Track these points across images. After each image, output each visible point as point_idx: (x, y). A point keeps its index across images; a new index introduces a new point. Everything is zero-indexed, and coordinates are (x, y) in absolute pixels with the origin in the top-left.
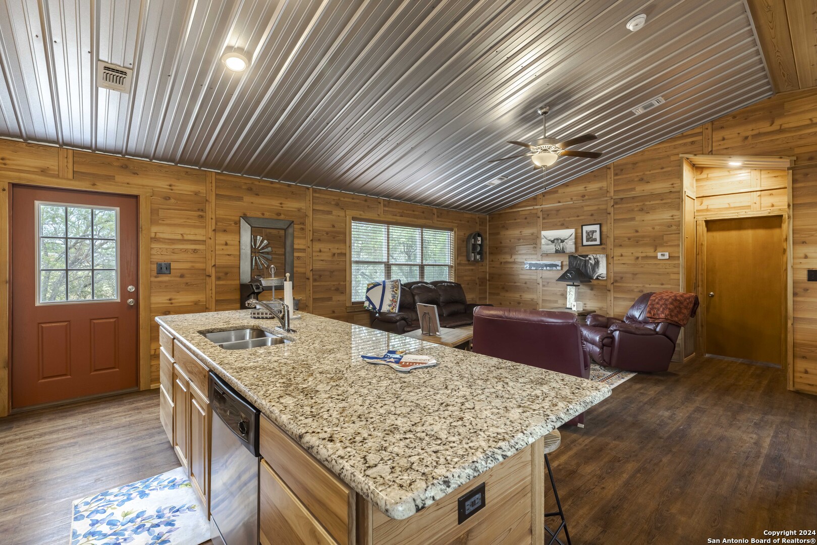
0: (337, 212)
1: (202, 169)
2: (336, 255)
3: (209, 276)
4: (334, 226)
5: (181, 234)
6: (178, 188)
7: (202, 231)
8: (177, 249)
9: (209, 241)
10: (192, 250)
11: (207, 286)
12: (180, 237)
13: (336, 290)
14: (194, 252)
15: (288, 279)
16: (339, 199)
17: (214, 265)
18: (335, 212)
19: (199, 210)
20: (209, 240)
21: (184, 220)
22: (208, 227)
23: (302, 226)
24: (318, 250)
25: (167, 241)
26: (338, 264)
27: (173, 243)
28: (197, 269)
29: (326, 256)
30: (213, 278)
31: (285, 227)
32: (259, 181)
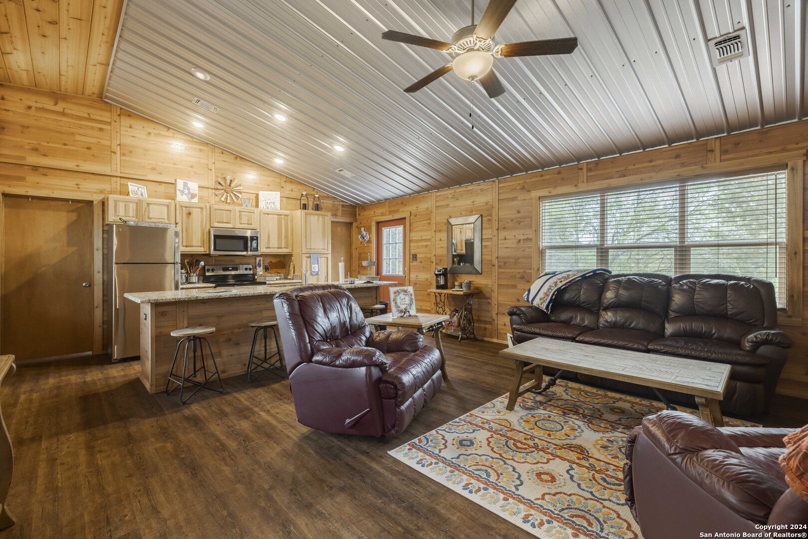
0: (522, 196)
2: (522, 241)
3: (432, 262)
4: (519, 212)
5: (421, 236)
6: (420, 208)
7: (429, 233)
11: (432, 269)
13: (521, 278)
16: (525, 182)
17: (435, 255)
18: (520, 197)
20: (433, 238)
21: (422, 227)
22: (432, 230)
23: (489, 218)
24: (503, 238)
25: (415, 241)
26: (523, 251)
27: (418, 242)
28: (427, 258)
29: (511, 243)
30: (434, 263)
31: (474, 221)
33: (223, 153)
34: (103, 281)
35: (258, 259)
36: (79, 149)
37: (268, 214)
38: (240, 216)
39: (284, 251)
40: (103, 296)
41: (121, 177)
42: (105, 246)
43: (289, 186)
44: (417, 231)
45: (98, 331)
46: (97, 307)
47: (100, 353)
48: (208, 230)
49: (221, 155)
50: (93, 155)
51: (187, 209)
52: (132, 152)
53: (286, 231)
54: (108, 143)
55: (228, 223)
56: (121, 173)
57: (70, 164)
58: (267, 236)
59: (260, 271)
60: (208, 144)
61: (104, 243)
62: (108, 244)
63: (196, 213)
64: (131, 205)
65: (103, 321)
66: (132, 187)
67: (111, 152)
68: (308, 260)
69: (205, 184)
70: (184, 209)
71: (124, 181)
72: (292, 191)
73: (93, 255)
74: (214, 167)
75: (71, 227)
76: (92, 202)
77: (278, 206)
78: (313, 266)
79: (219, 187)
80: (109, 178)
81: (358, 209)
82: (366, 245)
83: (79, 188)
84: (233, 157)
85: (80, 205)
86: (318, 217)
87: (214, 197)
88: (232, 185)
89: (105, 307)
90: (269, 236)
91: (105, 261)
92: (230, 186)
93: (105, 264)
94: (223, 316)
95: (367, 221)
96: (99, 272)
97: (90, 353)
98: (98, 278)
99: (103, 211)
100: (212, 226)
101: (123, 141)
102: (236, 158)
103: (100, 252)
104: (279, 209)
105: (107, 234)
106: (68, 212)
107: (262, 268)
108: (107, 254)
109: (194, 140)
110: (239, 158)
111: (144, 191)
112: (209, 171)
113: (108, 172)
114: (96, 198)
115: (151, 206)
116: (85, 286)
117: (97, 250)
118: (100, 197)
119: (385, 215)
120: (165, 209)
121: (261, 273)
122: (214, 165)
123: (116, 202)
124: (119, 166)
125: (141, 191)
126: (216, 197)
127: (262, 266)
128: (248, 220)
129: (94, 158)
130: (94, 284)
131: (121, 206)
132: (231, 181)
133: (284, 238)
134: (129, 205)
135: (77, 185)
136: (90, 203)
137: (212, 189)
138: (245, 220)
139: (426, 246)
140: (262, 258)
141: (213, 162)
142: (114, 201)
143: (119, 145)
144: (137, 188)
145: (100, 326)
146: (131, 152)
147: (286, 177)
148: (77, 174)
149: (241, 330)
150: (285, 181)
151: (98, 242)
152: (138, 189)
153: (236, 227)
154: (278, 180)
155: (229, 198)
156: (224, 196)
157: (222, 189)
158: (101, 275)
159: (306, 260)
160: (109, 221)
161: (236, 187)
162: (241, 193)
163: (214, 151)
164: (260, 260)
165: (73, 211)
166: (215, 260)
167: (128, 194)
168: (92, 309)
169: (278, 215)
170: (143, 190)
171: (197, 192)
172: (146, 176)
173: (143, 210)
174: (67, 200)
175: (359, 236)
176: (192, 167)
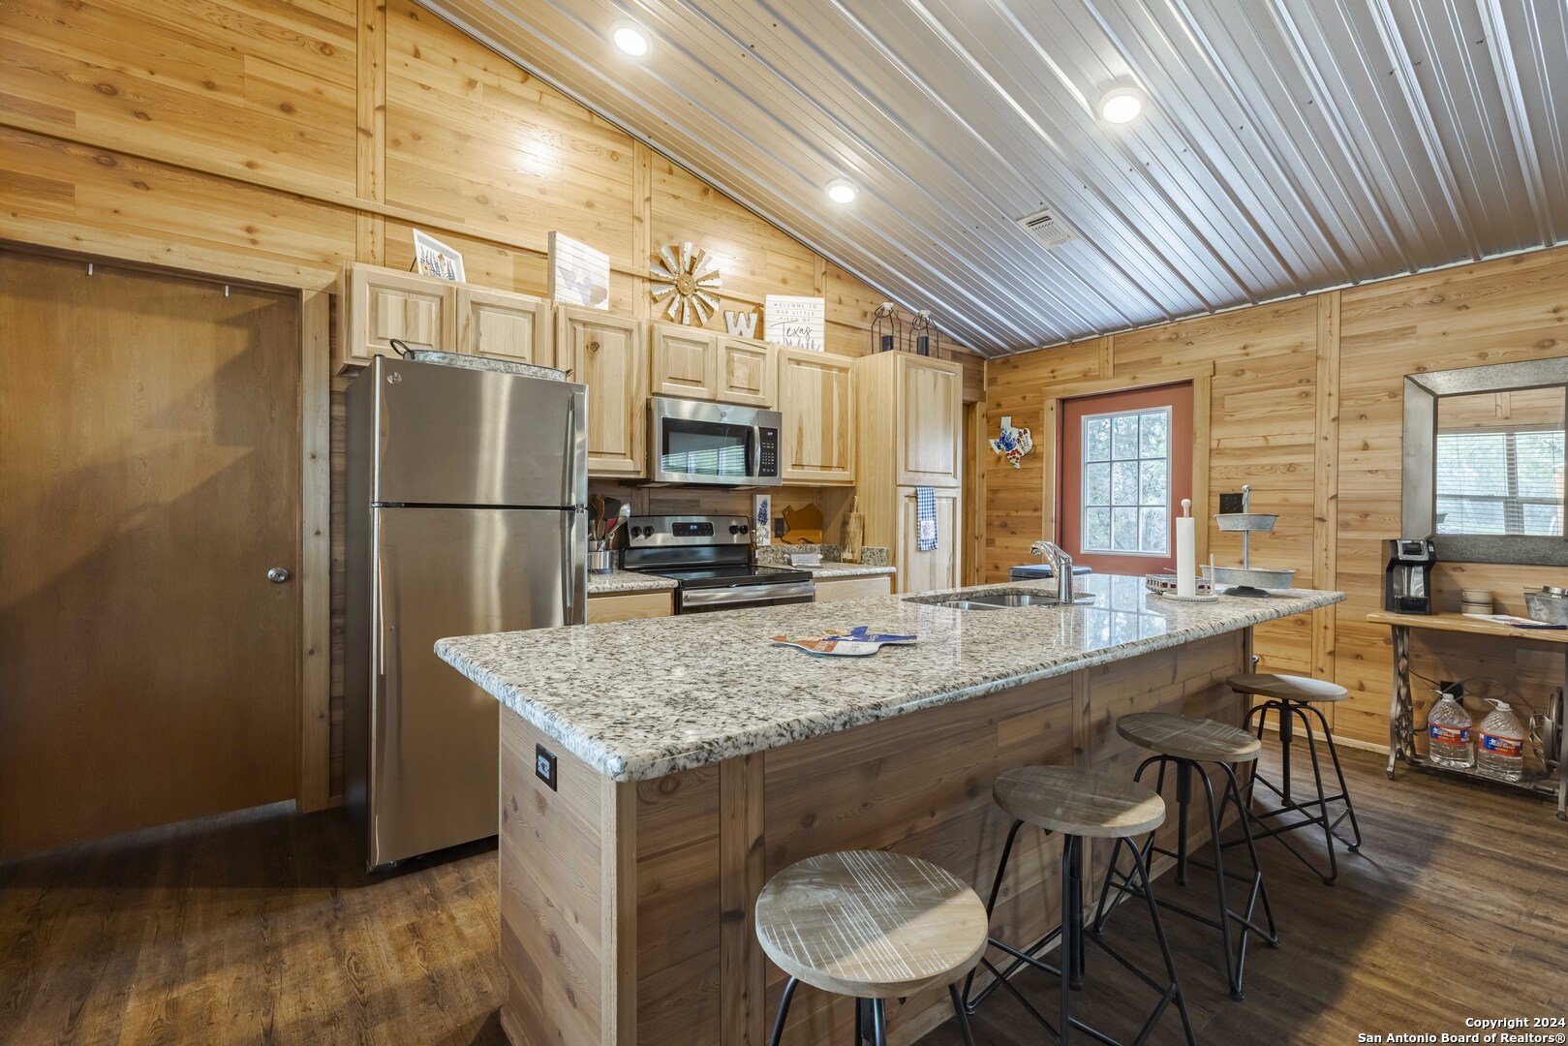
1: (1309, 293)
3: (1322, 520)
5: (1264, 437)
6: (1259, 348)
7: (1308, 426)
8: (1255, 465)
9: (1322, 445)
10: (1285, 465)
11: (1317, 542)
12: (1261, 443)
14: (1288, 469)
15: (1186, 512)
17: (1335, 497)
19: (1300, 382)
20: (1323, 441)
21: (1271, 409)
22: (1321, 414)
25: (1237, 452)
27: (1249, 456)
28: (1295, 505)
30: (1331, 523)
32: (1469, 268)
33: (671, 172)
34: (332, 562)
35: (760, 499)
36: (256, 106)
37: (799, 362)
38: (729, 362)
39: (837, 476)
40: (332, 612)
41: (387, 218)
42: (339, 447)
43: (835, 288)
44: (1241, 422)
45: (315, 734)
46: (312, 652)
47: (323, 807)
48: (642, 403)
49: (666, 176)
50: (302, 134)
51: (589, 330)
52: (420, 138)
53: (843, 419)
54: (346, 98)
55: (698, 382)
56: (385, 202)
57: (226, 158)
58: (796, 431)
59: (764, 535)
60: (632, 137)
61: (336, 436)
62: (346, 441)
63: (613, 344)
64: (423, 303)
65: (331, 699)
66: (424, 246)
67: (358, 129)
68: (912, 505)
69: (625, 264)
70: (579, 328)
71: (396, 232)
72: (840, 302)
73: (300, 473)
74: (648, 213)
75: (230, 373)
76: (295, 294)
77: (819, 342)
78: (923, 523)
79: (663, 275)
80: (351, 215)
81: (988, 365)
82: (1018, 466)
83: (254, 242)
84: (697, 187)
85: (258, 303)
86: (935, 376)
87: (647, 304)
88: (698, 273)
89: (338, 652)
90: (800, 430)
91: (339, 497)
92: (690, 273)
93: (338, 508)
94: (881, 762)
95: (1024, 398)
96: (318, 533)
97: (289, 805)
98: (316, 551)
99: (333, 325)
100: (655, 390)
101: (394, 97)
102: (706, 191)
103: (323, 465)
104: (822, 349)
105: (346, 403)
106: (220, 323)
107: (768, 526)
108: (345, 474)
109: (597, 121)
110: (711, 190)
111: (458, 266)
112: (636, 223)
113: (348, 197)
114: (312, 281)
115: (484, 313)
116: (274, 581)
117: (314, 457)
118: (325, 278)
119: (1098, 378)
120: (525, 324)
121: (767, 542)
122: (647, 204)
123: (376, 287)
124: (380, 179)
125: (449, 265)
126: (654, 307)
127: (769, 522)
128: (751, 377)
129: (303, 143)
130: (302, 577)
131: (393, 303)
132: (693, 261)
133: (839, 439)
134: (417, 304)
135: (249, 230)
136: (291, 296)
137: (644, 279)
138: (741, 376)
139: (1291, 468)
140: (768, 498)
141: (647, 196)
142: (371, 285)
143: (383, 108)
144: (437, 254)
145: (322, 717)
146: (416, 137)
147: (828, 260)
148: (246, 191)
149: (939, 817)
150: (825, 273)
151: (316, 435)
152: (441, 257)
153: (718, 399)
154: (806, 268)
155: (687, 311)
156: (676, 305)
157: (670, 283)
158: (323, 543)
159: (907, 506)
160: (355, 353)
161: (704, 279)
162: (718, 297)
163: (648, 164)
164: (765, 504)
165: (235, 322)
166: (651, 501)
167: (412, 268)
168: (296, 656)
169: (823, 366)
170: (453, 262)
171: (606, 284)
172: (462, 220)
173: (462, 322)
174: (213, 281)
175: (992, 442)
176: (590, 205)
